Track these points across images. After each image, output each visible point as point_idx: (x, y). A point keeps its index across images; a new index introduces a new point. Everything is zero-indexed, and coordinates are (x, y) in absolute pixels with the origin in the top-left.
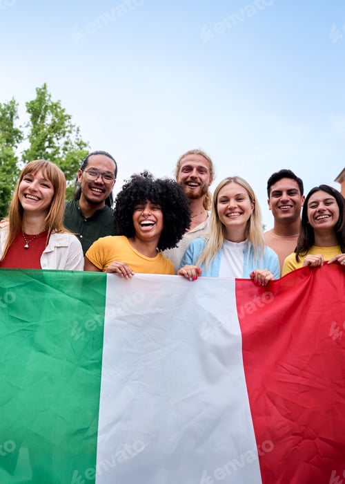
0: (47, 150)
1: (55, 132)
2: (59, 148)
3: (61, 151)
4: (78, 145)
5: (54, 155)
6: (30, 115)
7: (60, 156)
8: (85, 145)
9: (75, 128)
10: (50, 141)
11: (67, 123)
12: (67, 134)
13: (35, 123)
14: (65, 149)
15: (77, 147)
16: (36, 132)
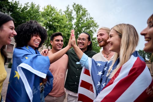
0: (81, 21)
1: (83, 16)
2: (84, 20)
3: (85, 21)
4: (90, 18)
5: (83, 22)
6: (76, 12)
7: (85, 22)
8: (92, 18)
9: (88, 14)
10: (82, 19)
11: (86, 13)
12: (87, 16)
13: (77, 14)
14: (86, 20)
15: (90, 19)
16: (77, 17)
